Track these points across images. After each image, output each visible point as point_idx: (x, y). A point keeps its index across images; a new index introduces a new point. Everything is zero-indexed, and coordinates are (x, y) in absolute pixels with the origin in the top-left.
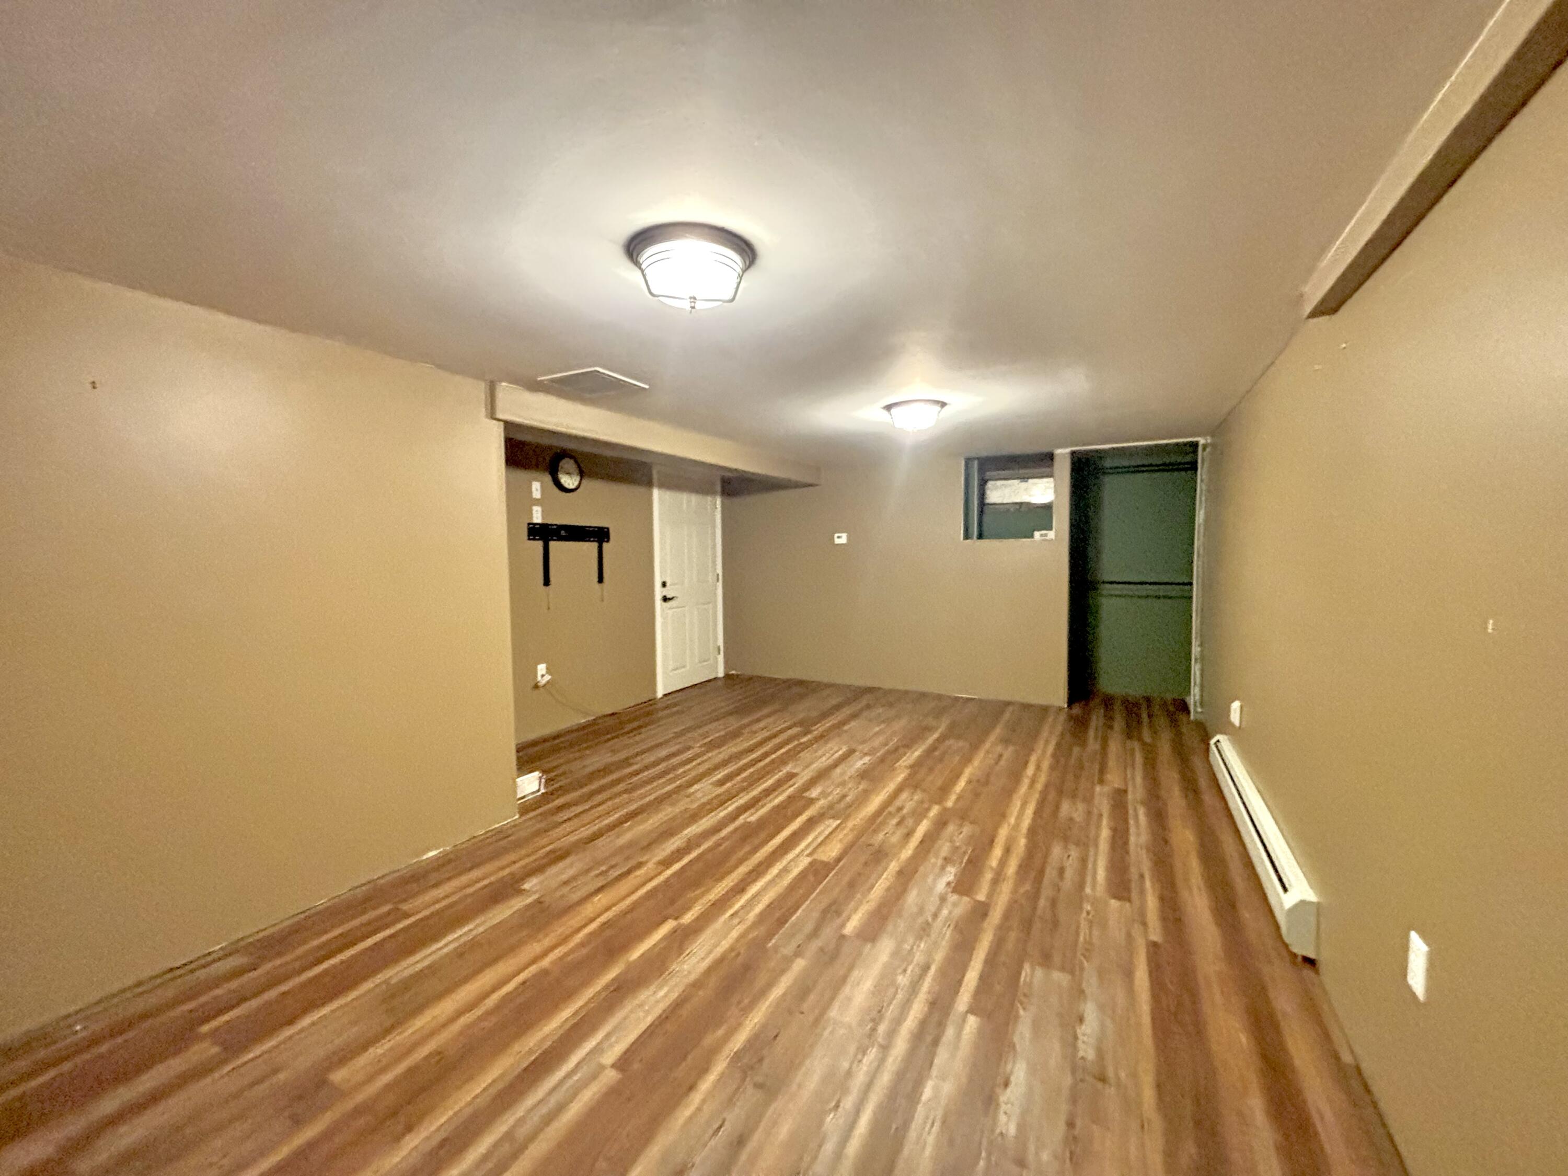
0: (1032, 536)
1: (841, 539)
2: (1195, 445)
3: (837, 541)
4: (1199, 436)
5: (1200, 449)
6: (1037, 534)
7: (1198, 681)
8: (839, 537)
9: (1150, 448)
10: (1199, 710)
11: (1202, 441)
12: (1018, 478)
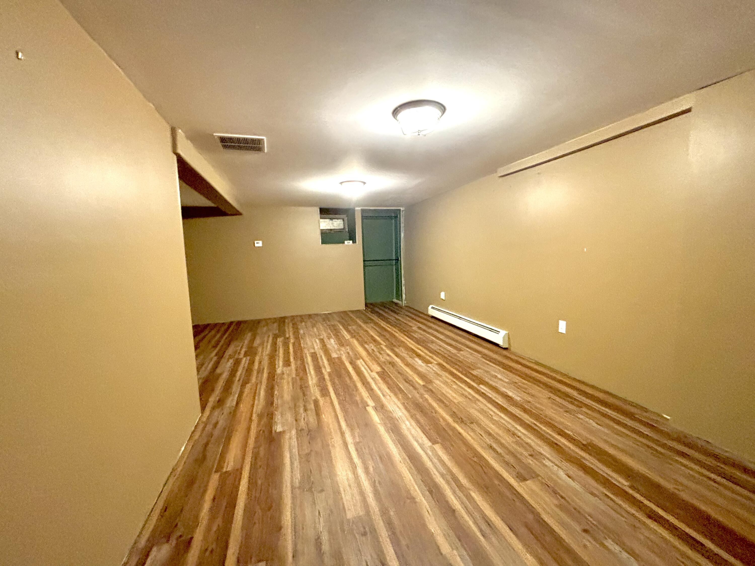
0: (344, 243)
1: (259, 244)
2: (400, 210)
3: (256, 245)
4: (400, 207)
5: (401, 212)
6: (346, 242)
7: (404, 292)
8: (257, 243)
9: (375, 210)
10: (405, 302)
11: (402, 209)
12: (328, 219)
